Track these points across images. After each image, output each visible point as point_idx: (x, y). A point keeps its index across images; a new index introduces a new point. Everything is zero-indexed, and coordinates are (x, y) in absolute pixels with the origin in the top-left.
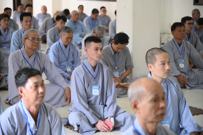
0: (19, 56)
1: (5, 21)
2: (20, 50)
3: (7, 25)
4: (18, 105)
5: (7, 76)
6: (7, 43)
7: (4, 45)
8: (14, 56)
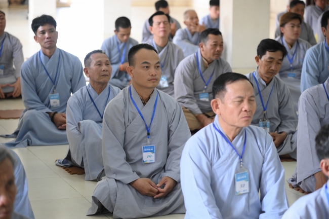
0: (319, 97)
1: (293, 27)
2: (321, 85)
3: (297, 34)
4: (319, 194)
5: (293, 133)
6: (294, 68)
7: (288, 72)
8: (310, 96)
